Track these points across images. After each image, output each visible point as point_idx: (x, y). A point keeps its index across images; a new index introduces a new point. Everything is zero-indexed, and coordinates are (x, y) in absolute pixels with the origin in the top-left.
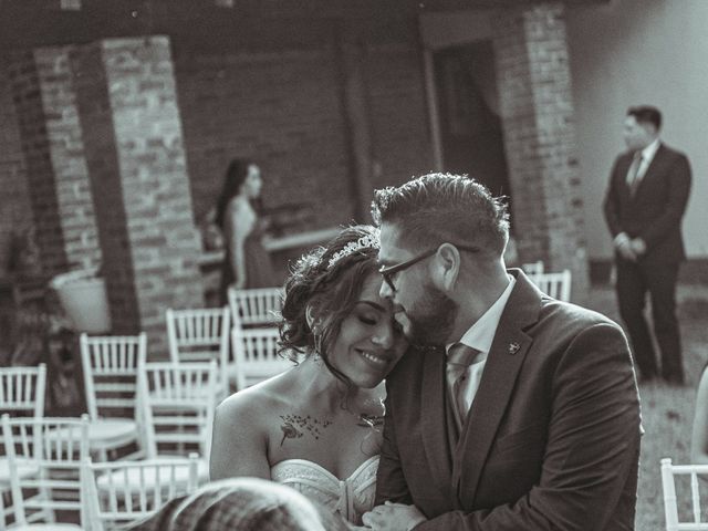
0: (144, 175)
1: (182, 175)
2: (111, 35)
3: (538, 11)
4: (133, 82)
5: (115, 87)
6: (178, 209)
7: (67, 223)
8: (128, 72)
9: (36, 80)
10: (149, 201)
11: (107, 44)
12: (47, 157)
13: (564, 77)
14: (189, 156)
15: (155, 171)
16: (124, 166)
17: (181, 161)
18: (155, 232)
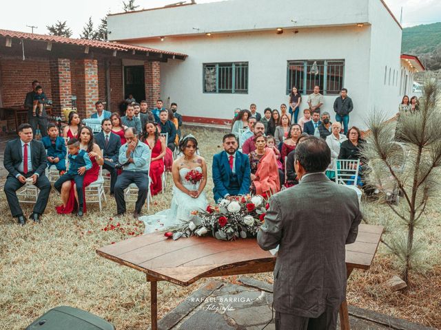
0: (90, 89)
1: (97, 89)
2: (87, 59)
3: (155, 62)
4: (90, 69)
5: (86, 69)
6: (96, 97)
7: (61, 96)
8: (88, 67)
9: (57, 64)
10: (90, 94)
11: (85, 60)
12: (58, 81)
13: (159, 77)
14: (99, 86)
15: (92, 88)
16: (86, 86)
17: (97, 86)
18: (91, 101)
